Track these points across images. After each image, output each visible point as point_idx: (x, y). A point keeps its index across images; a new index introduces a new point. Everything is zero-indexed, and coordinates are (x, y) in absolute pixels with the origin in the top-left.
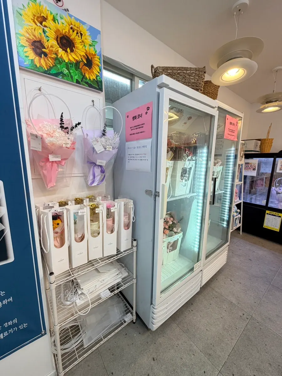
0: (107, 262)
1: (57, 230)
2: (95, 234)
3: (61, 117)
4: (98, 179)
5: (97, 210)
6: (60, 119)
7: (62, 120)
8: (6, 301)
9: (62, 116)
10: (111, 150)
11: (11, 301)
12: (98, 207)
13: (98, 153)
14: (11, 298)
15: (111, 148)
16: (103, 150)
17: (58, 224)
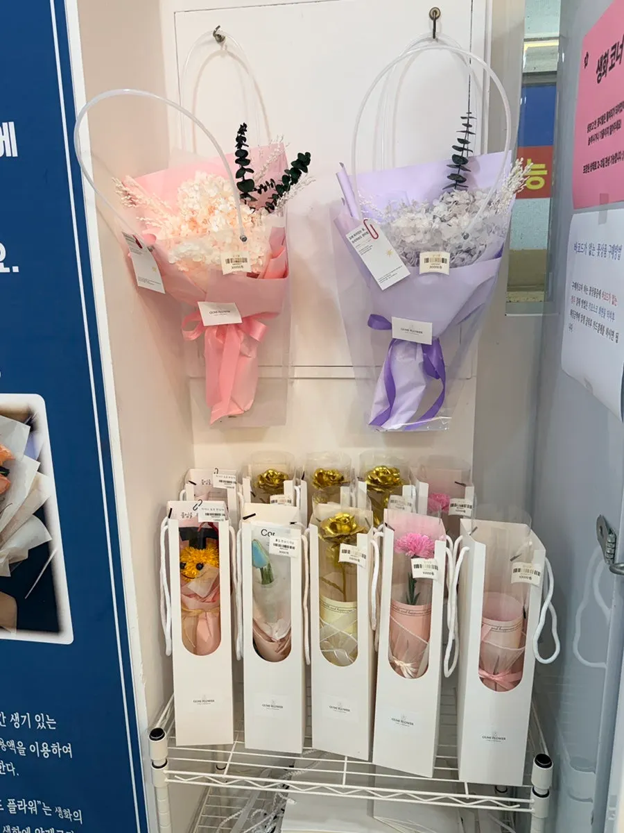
0: (409, 797)
1: (193, 586)
2: (340, 651)
3: (239, 146)
4: (409, 401)
5: (345, 551)
6: (237, 154)
7: (242, 157)
8: (59, 749)
9: (241, 140)
10: (445, 269)
11: (69, 753)
12: (352, 540)
13: (384, 286)
14: (70, 748)
15: (443, 261)
16: (404, 272)
17: (200, 566)
